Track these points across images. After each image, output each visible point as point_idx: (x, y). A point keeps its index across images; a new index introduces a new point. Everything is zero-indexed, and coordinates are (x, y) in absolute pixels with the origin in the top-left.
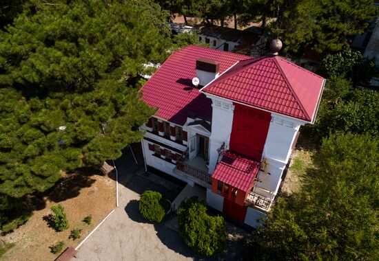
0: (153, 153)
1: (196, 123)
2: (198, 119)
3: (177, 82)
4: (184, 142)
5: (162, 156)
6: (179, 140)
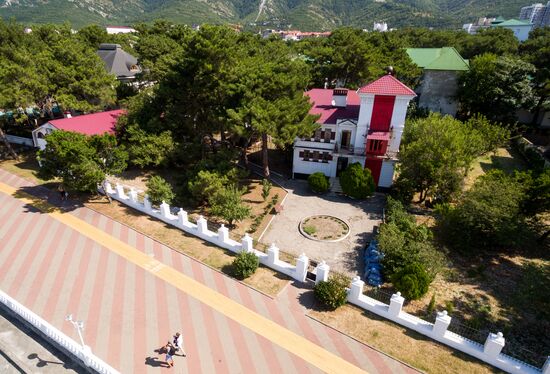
0: (303, 158)
1: (343, 121)
2: (344, 119)
4: (332, 141)
5: (310, 159)
6: (327, 141)
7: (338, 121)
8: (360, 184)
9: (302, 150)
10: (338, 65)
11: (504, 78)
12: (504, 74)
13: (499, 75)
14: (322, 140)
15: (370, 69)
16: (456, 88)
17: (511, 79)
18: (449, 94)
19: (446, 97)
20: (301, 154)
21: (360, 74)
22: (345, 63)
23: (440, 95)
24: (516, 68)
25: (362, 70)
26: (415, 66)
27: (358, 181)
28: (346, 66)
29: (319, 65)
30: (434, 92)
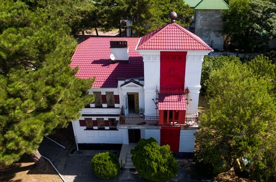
0: (85, 128)
1: (126, 83)
2: (127, 80)
3: (92, 63)
4: (116, 105)
5: (94, 128)
6: (111, 106)
7: (120, 83)
8: (158, 169)
9: (83, 118)
10: (121, 8)
11: (259, 15)
12: (259, 12)
13: (255, 13)
14: (105, 105)
15: (151, 11)
16: (222, 24)
17: (264, 17)
18: (217, 28)
19: (215, 31)
20: (82, 123)
21: (143, 16)
22: (126, 6)
23: (209, 30)
24: (266, 7)
25: (145, 12)
26: (187, 7)
27: (155, 165)
28: (129, 9)
29: (106, 8)
30: (205, 28)
